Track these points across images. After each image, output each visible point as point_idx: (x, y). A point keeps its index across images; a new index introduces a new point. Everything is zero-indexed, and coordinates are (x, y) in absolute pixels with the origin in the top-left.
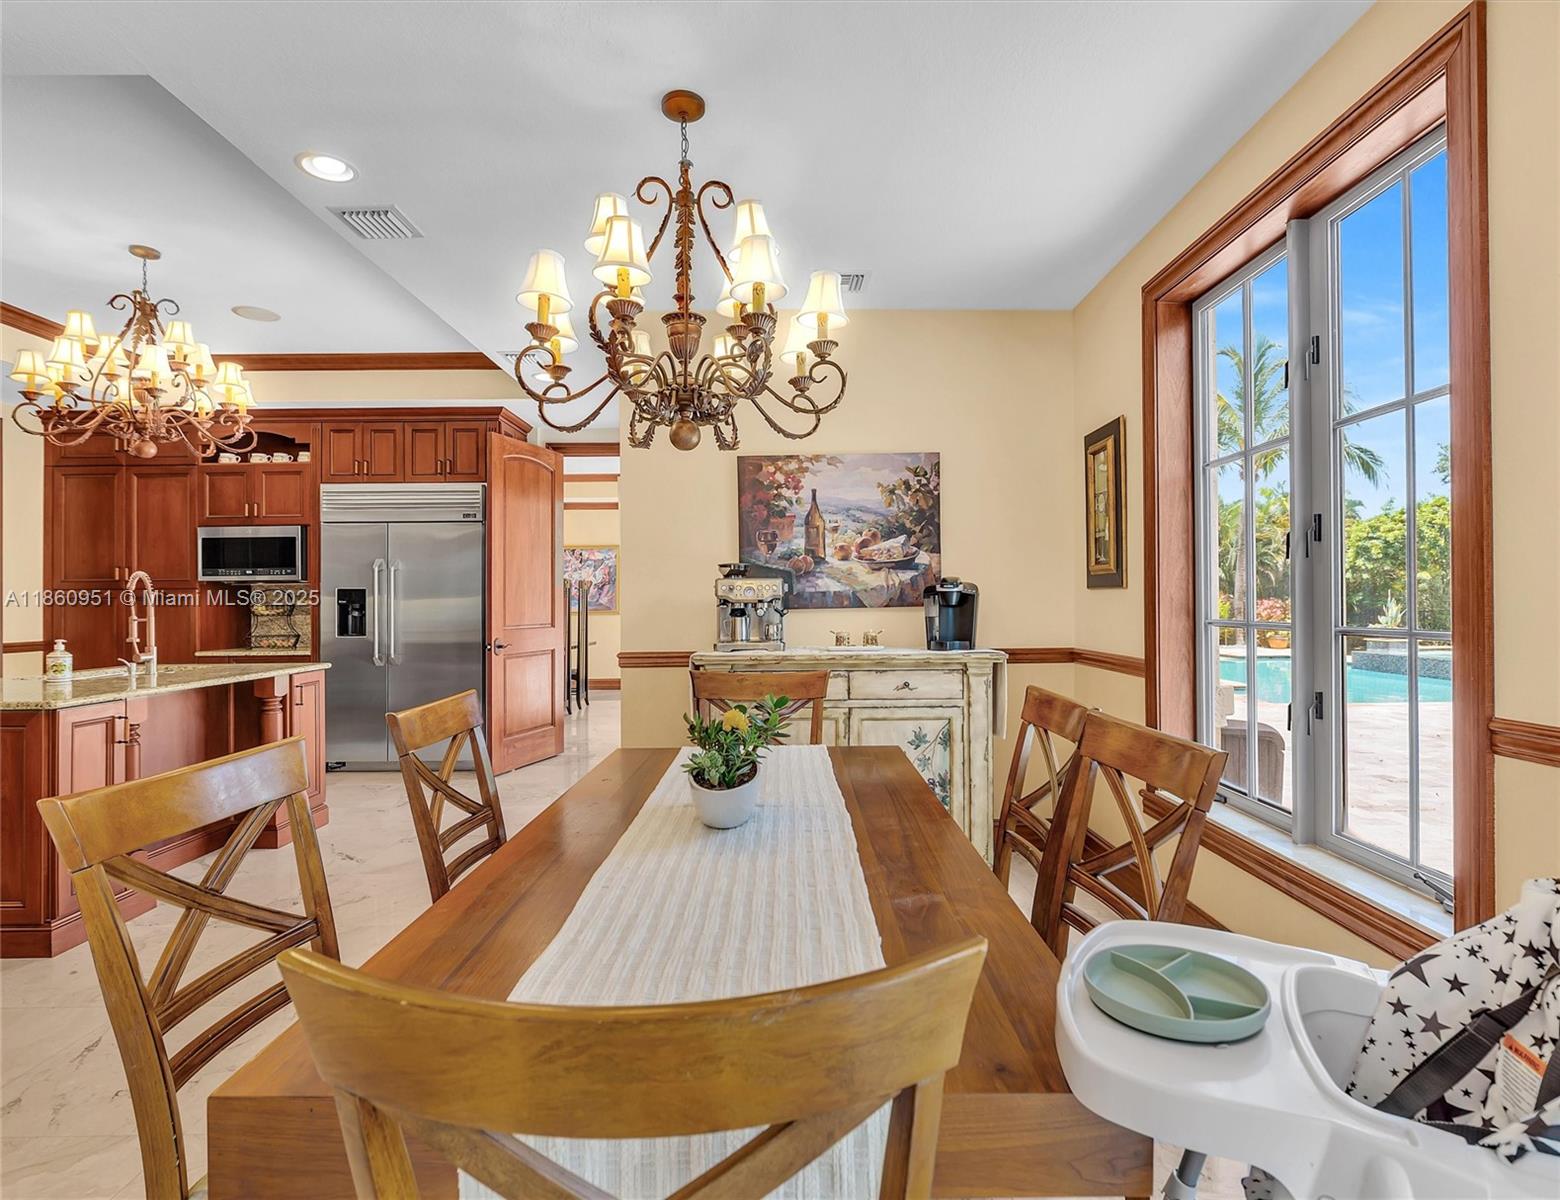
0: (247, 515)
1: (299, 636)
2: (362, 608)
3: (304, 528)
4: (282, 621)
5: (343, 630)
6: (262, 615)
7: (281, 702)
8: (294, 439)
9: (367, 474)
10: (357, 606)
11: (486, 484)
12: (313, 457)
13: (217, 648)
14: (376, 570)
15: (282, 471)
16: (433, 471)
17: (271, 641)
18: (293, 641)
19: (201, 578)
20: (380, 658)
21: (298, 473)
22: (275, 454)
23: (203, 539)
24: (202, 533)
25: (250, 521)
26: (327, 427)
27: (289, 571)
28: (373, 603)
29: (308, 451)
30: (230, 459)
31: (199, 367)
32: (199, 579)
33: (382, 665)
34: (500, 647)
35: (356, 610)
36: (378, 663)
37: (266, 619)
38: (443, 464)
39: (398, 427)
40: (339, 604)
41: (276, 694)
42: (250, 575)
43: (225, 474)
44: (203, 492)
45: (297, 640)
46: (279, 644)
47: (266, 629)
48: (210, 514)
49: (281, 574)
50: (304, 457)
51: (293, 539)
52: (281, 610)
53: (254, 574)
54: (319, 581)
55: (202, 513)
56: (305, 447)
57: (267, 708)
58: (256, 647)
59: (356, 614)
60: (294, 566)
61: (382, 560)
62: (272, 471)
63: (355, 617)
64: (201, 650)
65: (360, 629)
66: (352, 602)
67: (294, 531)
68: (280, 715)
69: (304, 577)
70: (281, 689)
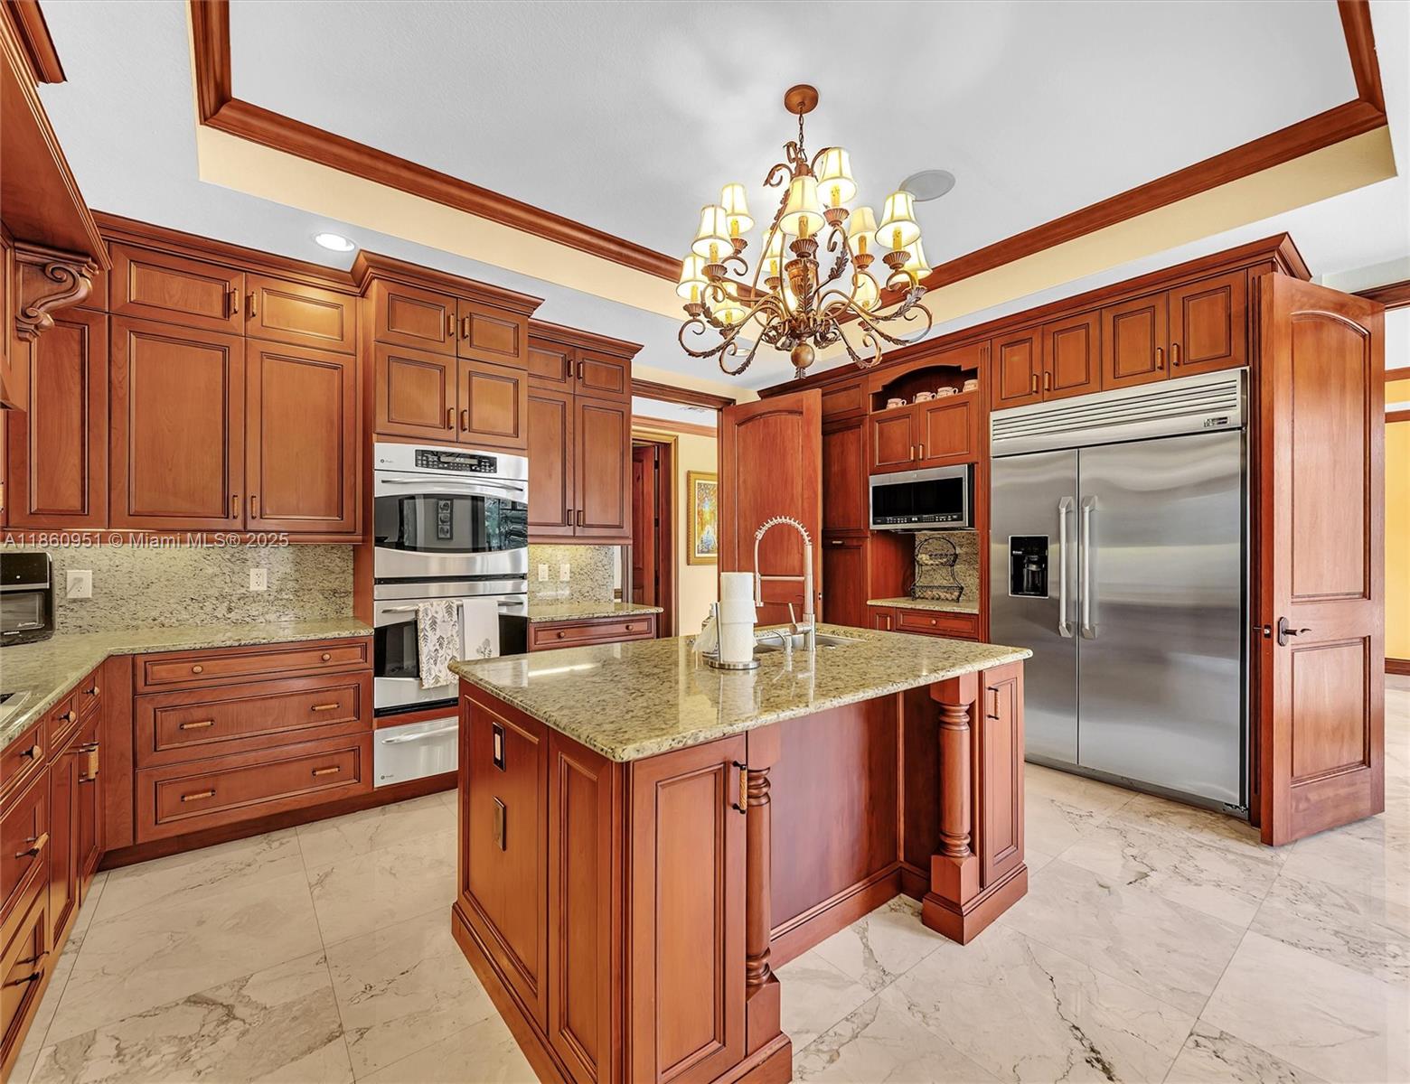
0: (912, 458)
1: (962, 588)
2: (1043, 560)
3: (971, 468)
4: (944, 571)
5: (1017, 587)
6: (927, 565)
7: (967, 712)
8: (960, 367)
9: (1048, 390)
10: (1035, 558)
11: (1248, 368)
12: (981, 384)
13: (886, 597)
14: (1063, 511)
15: (948, 405)
16: (1148, 366)
17: (935, 592)
18: (957, 594)
19: (872, 527)
20: (1068, 627)
21: (965, 404)
22: (939, 390)
23: (874, 488)
24: (875, 481)
25: (913, 466)
26: (997, 343)
27: (955, 517)
28: (1058, 553)
29: (976, 378)
30: (897, 404)
31: (862, 240)
32: (871, 528)
33: (1070, 636)
34: (1288, 632)
35: (1034, 563)
36: (1065, 633)
37: (928, 568)
38: (1166, 354)
39: (1091, 319)
40: (1012, 554)
41: (961, 702)
42: (915, 522)
43: (891, 419)
44: (874, 441)
45: (961, 593)
46: (942, 597)
47: (929, 579)
48: (879, 462)
49: (947, 521)
50: (970, 386)
51: (960, 480)
52: (945, 560)
53: (920, 521)
54: (989, 529)
55: (872, 463)
56: (972, 374)
57: (947, 720)
58: (919, 597)
59: (1033, 568)
60: (961, 510)
61: (1071, 498)
62: (935, 408)
63: (1033, 572)
64: (872, 599)
65: (1040, 587)
66: (1031, 551)
67: (960, 471)
68: (965, 729)
69: (972, 524)
70: (967, 695)
